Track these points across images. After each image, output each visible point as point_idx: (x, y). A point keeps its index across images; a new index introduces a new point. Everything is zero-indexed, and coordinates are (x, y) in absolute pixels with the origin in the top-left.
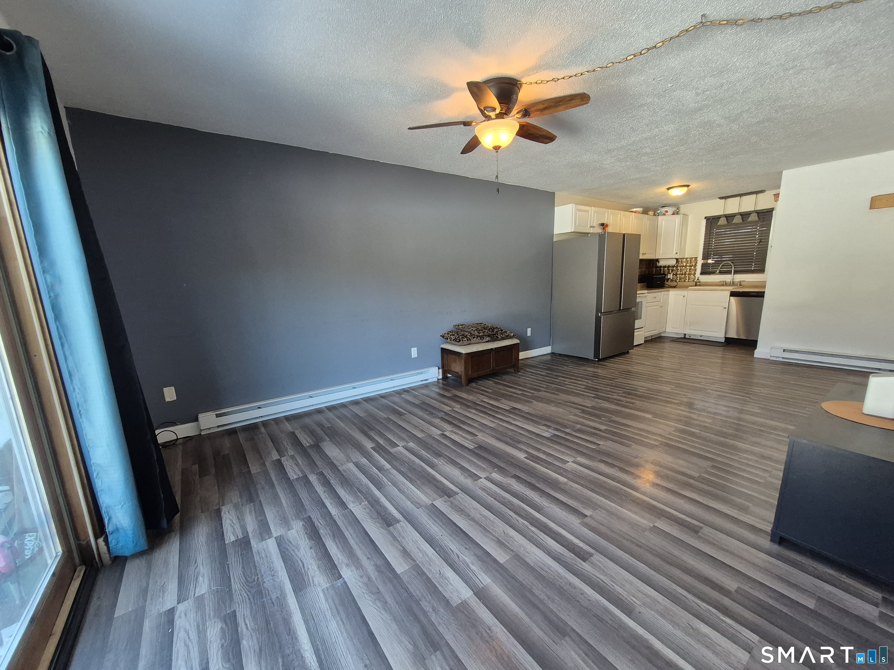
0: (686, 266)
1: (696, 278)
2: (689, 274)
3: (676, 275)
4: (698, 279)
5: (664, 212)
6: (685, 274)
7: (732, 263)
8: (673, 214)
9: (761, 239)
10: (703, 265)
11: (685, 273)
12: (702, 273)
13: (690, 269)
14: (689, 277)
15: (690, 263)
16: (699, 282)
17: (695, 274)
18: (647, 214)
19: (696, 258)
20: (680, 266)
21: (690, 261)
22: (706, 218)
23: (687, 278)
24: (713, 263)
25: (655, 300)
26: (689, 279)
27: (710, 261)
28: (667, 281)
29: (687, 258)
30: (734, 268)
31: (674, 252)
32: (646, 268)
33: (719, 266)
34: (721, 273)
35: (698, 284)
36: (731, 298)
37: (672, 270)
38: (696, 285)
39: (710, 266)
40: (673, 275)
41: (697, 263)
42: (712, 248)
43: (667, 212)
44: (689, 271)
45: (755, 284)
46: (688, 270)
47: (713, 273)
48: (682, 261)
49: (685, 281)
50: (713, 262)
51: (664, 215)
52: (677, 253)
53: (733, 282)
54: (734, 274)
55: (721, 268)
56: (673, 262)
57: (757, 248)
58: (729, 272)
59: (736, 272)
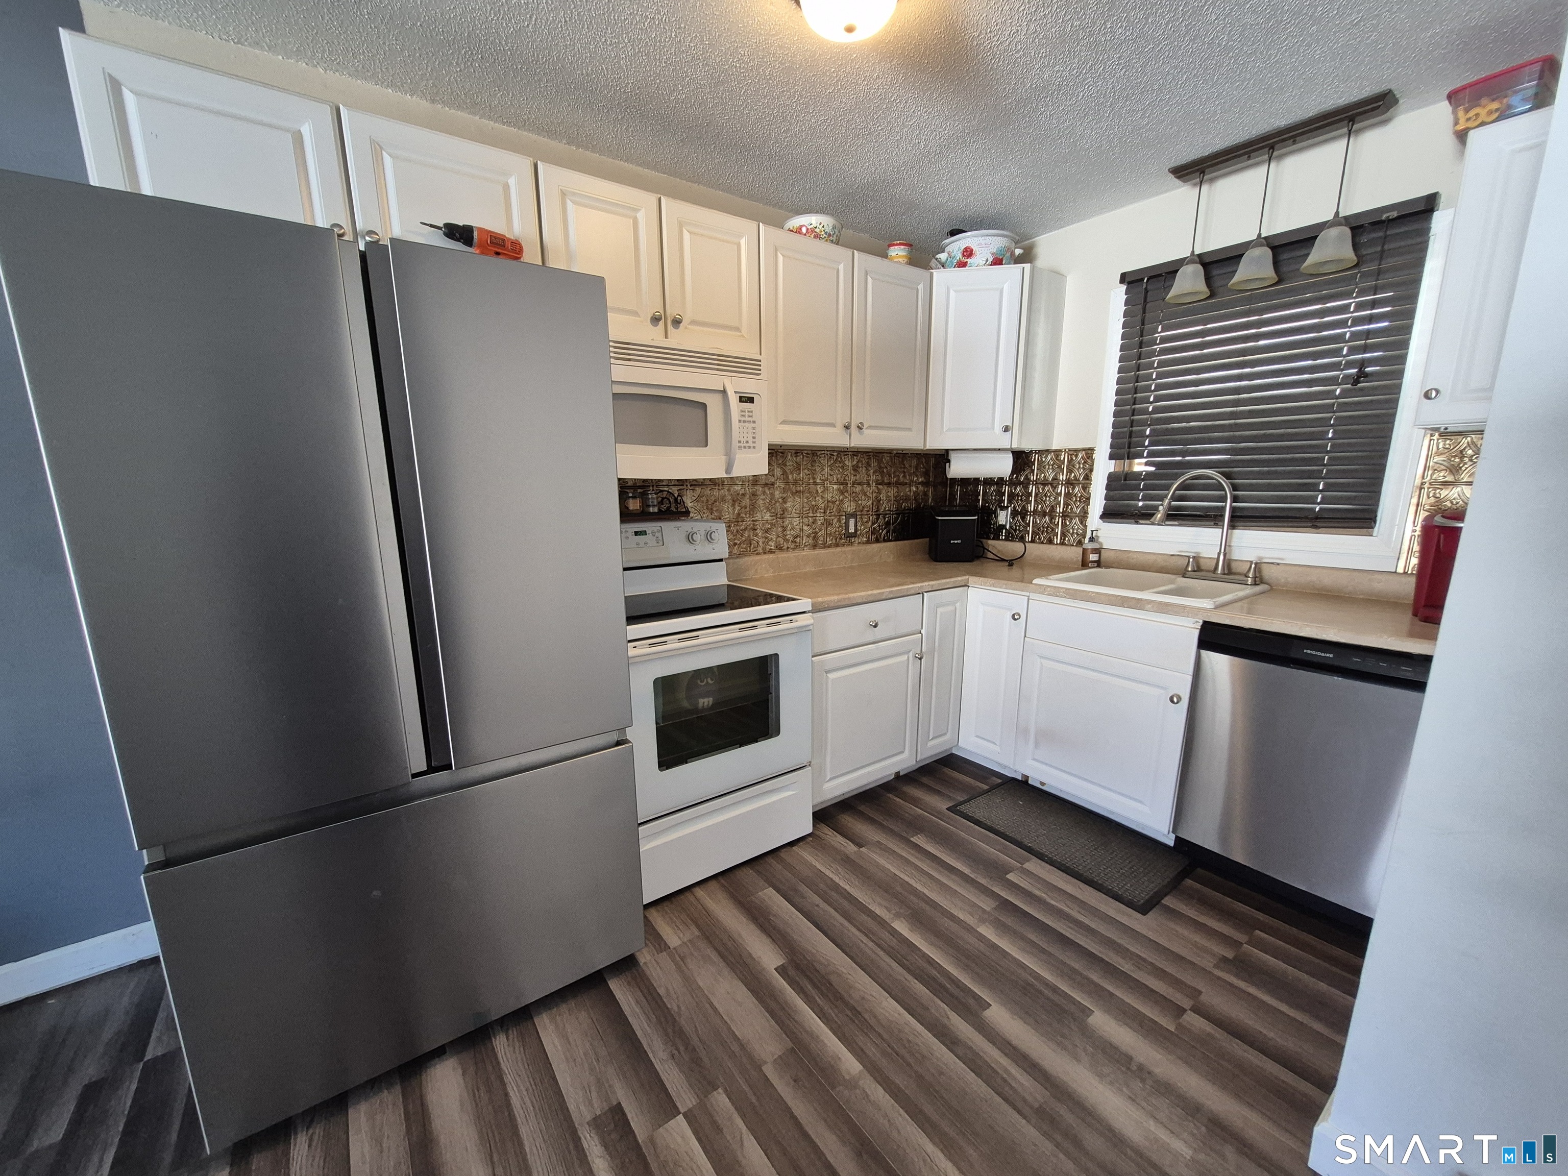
0: (1054, 483)
1: (1088, 535)
2: (1065, 516)
3: (1024, 514)
4: (1092, 539)
5: (959, 256)
6: (1052, 513)
7: (1228, 476)
8: (997, 262)
9: (1362, 364)
10: (1115, 482)
11: (1053, 509)
12: (1109, 515)
13: (1068, 495)
14: (1064, 525)
15: (1070, 471)
16: (1098, 551)
17: (1084, 516)
18: (885, 256)
19: (1089, 452)
20: (1036, 483)
21: (1070, 461)
22: (1124, 278)
23: (1059, 530)
24: (1149, 475)
25: (879, 633)
26: (1064, 535)
27: (1139, 466)
28: (997, 538)
29: (1057, 452)
30: (1235, 499)
31: (998, 429)
32: (926, 484)
33: (1168, 488)
34: (1176, 516)
35: (1093, 557)
36: (1204, 653)
37: (1012, 497)
38: (1085, 564)
39: (1137, 488)
40: (1014, 514)
41: (1091, 470)
42: (1145, 412)
43: (968, 252)
44: (1066, 504)
45: (1328, 580)
46: (1062, 499)
47: (1145, 516)
48: (1041, 463)
49: (1050, 542)
50: (1152, 469)
51: (962, 265)
52: (1006, 429)
53: (1228, 564)
54: (1232, 526)
55: (1174, 498)
56: (1003, 467)
57: (1344, 407)
58: (1211, 518)
59: (1240, 519)
